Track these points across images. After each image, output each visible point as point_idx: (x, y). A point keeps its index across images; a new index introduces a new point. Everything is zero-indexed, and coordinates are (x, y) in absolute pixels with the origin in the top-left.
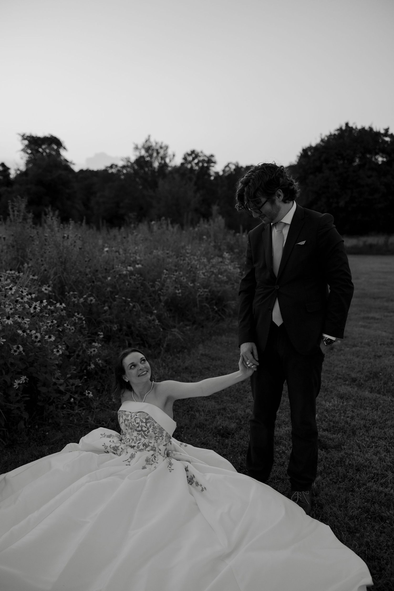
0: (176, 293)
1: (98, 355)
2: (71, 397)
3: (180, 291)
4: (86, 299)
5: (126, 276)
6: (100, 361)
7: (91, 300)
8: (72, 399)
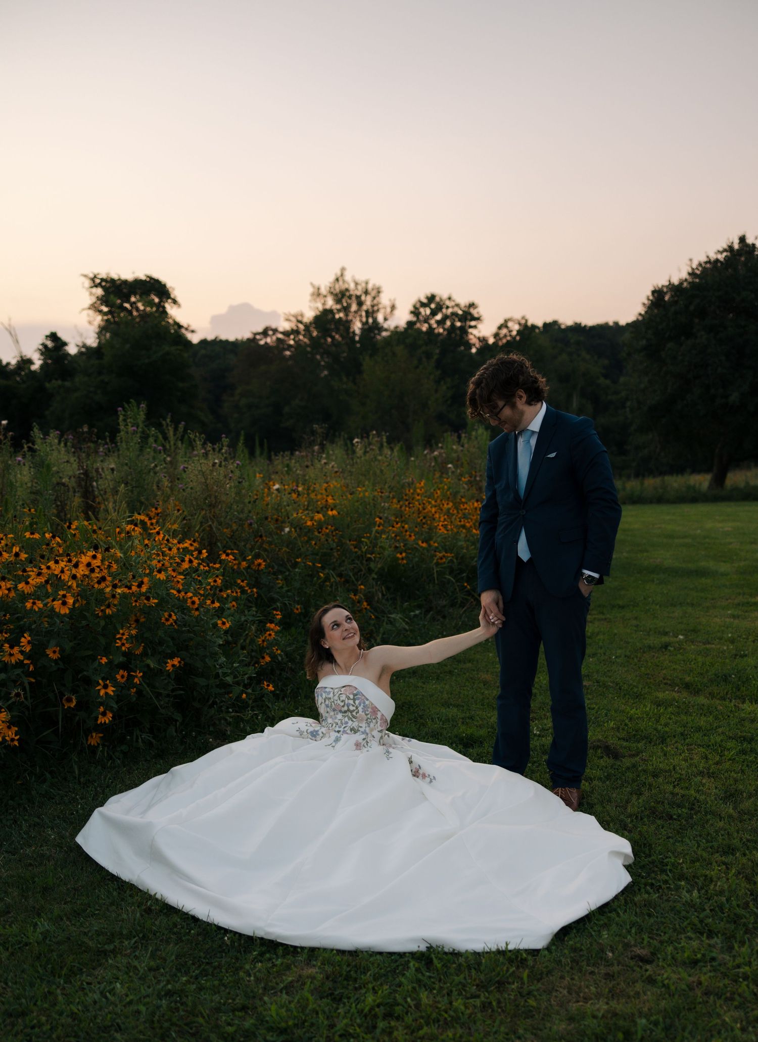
0: (398, 558)
1: (276, 643)
2: (243, 692)
3: (404, 554)
4: (251, 562)
5: (310, 530)
6: (279, 652)
7: (259, 565)
8: (244, 695)
